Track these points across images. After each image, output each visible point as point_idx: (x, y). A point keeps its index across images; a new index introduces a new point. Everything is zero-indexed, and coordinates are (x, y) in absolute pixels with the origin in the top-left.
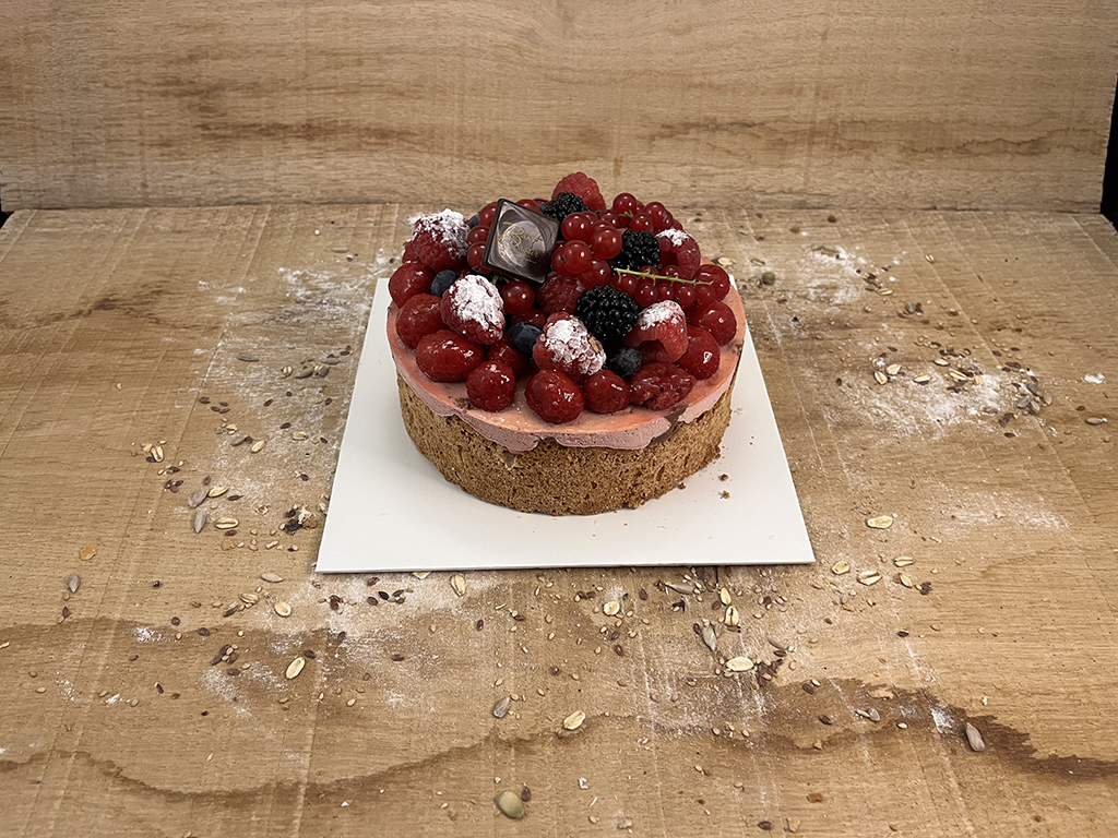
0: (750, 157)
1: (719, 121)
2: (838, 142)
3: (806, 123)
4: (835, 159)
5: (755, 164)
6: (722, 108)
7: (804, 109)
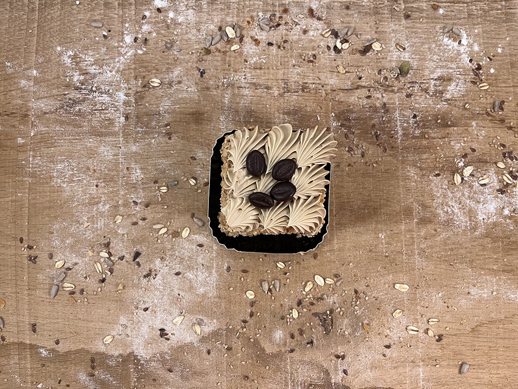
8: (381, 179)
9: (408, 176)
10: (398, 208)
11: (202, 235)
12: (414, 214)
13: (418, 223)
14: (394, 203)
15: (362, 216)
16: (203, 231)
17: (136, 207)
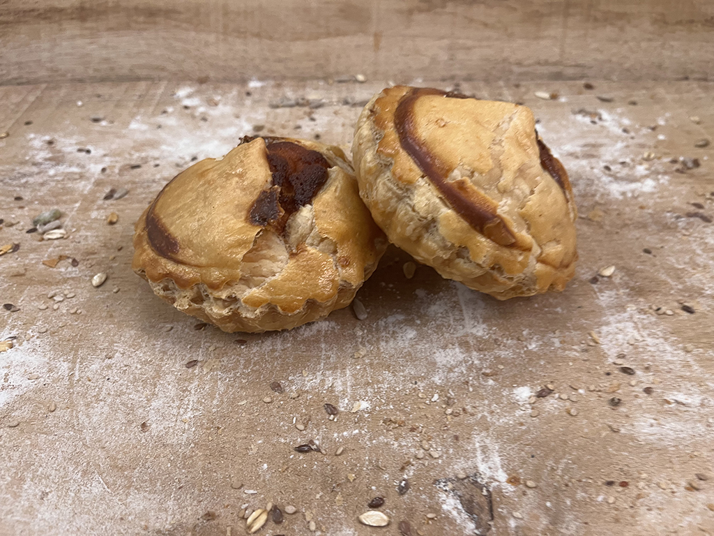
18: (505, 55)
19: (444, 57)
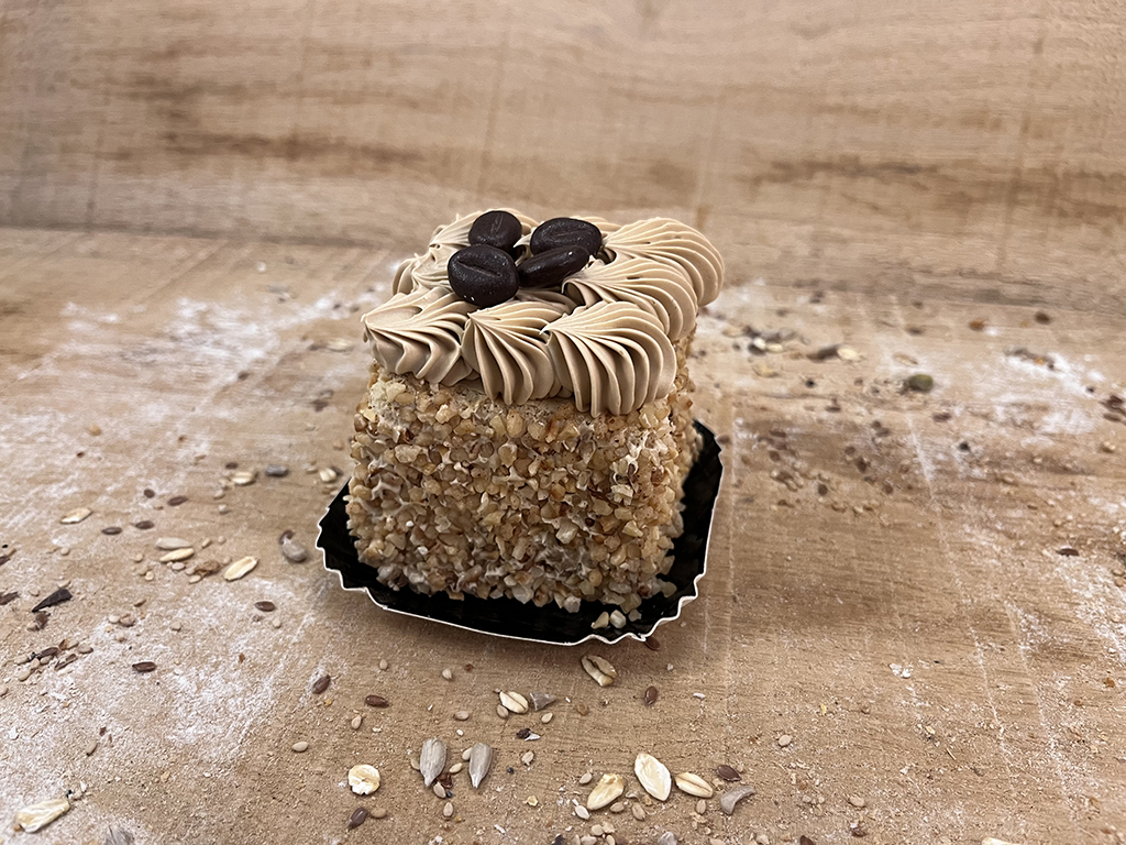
0: (908, 217)
1: (863, 161)
2: (1058, 202)
3: (1005, 171)
4: (1052, 230)
5: (917, 228)
6: (871, 143)
7: (1002, 150)
8: (882, 540)
9: (970, 543)
10: (950, 608)
11: (287, 583)
12: (1013, 629)
13: (1034, 655)
14: (934, 594)
15: (825, 611)
16: (293, 573)
17: (145, 502)
18: (902, 256)
19: (803, 250)
